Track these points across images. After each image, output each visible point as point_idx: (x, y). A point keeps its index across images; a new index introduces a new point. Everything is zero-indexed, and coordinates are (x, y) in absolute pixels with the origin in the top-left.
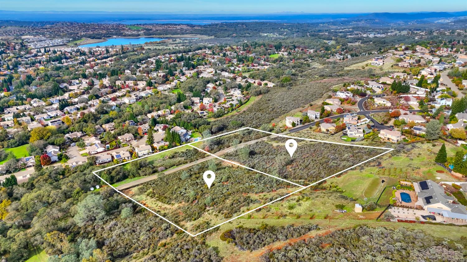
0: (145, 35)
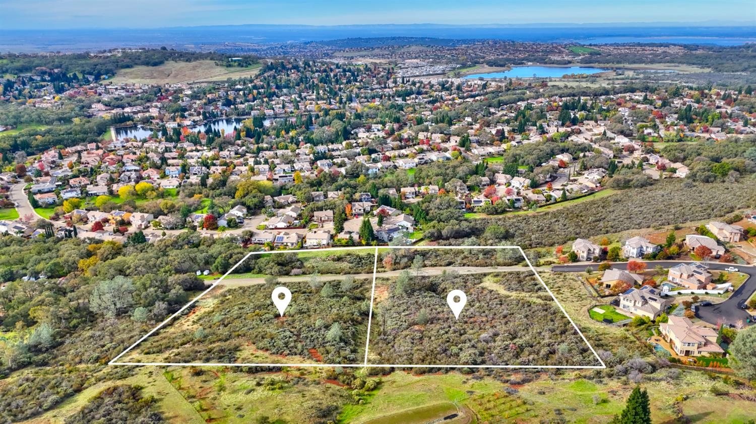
0: (581, 63)
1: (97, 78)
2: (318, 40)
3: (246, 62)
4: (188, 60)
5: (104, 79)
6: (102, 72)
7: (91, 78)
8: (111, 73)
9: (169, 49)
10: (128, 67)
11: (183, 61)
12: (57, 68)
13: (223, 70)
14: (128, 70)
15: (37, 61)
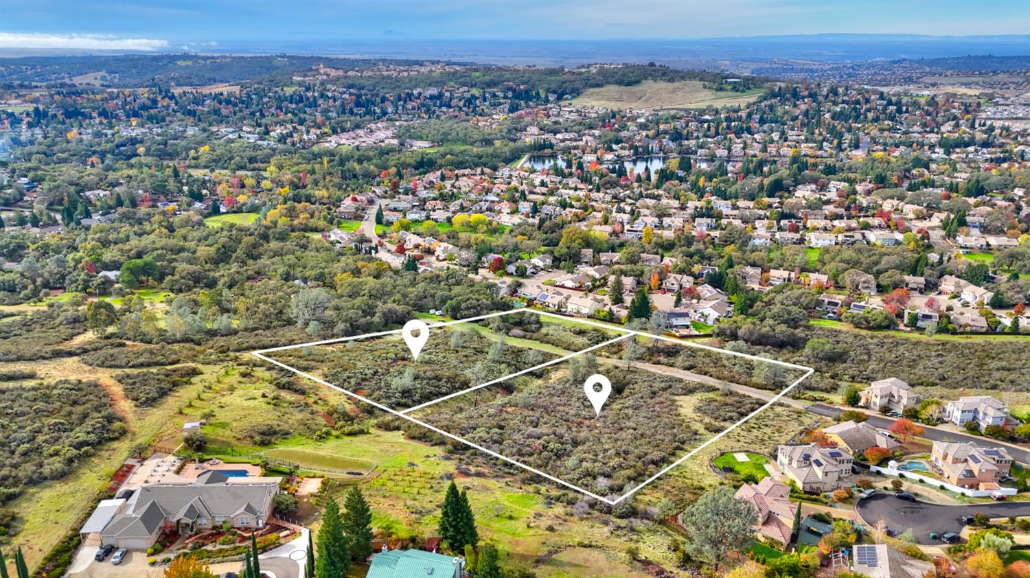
1: (560, 98)
2: (914, 57)
3: (745, 85)
4: (671, 80)
5: (566, 99)
6: (568, 91)
7: (552, 97)
8: (576, 93)
9: (657, 64)
10: (598, 86)
11: (665, 80)
12: (524, 83)
13: (708, 94)
14: (596, 90)
15: (508, 76)
